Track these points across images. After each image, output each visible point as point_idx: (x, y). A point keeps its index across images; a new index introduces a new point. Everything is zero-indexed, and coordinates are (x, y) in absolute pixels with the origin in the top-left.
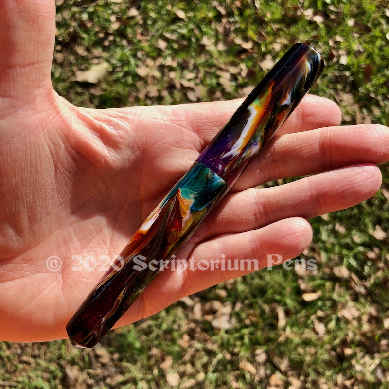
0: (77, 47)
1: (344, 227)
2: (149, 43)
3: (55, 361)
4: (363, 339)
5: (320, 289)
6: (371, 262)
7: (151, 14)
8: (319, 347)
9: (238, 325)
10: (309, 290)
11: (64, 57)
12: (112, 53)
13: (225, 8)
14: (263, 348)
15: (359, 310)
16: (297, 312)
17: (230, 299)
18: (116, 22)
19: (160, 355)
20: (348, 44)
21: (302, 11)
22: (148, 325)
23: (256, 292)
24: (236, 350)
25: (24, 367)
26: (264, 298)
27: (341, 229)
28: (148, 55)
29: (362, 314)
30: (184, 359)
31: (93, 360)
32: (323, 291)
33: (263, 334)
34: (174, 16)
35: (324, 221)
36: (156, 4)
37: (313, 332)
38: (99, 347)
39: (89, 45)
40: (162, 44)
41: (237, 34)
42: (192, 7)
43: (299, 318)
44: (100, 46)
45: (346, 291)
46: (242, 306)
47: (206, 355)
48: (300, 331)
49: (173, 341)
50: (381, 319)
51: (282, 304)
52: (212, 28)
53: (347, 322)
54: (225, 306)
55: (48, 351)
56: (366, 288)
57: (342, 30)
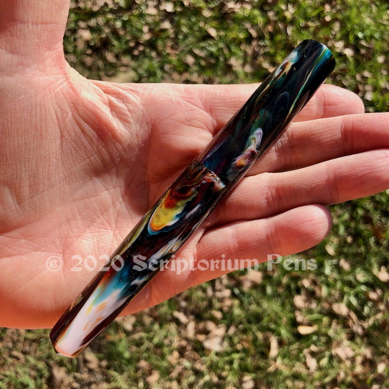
0: (106, 52)
1: (350, 263)
2: (177, 57)
3: (44, 360)
4: (354, 381)
5: (317, 324)
6: (372, 303)
7: (182, 29)
8: (309, 383)
9: (229, 349)
10: (306, 323)
11: (93, 62)
12: (140, 63)
13: (256, 31)
14: (251, 375)
15: (353, 350)
16: (290, 344)
17: (224, 321)
18: (148, 33)
19: (147, 368)
20: (375, 80)
21: (333, 42)
22: (140, 337)
23: (252, 319)
24: (224, 374)
25: (13, 361)
26: (258, 325)
27: (345, 265)
28: (174, 69)
29: (357, 355)
30: (171, 376)
31: (82, 364)
32: (319, 326)
33: (254, 361)
34: (205, 34)
35: (330, 255)
36: (190, 20)
37: (304, 366)
38: (89, 351)
39: (119, 52)
40: (190, 60)
41: (266, 59)
42: (225, 27)
43: (292, 351)
44: (130, 55)
45: (343, 328)
46: (235, 330)
47: (193, 375)
48: (291, 364)
49: (163, 356)
50: (375, 362)
51: (276, 333)
52: (241, 50)
53: (340, 361)
54: (219, 328)
55: (38, 349)
56: (363, 329)
57: (371, 66)
